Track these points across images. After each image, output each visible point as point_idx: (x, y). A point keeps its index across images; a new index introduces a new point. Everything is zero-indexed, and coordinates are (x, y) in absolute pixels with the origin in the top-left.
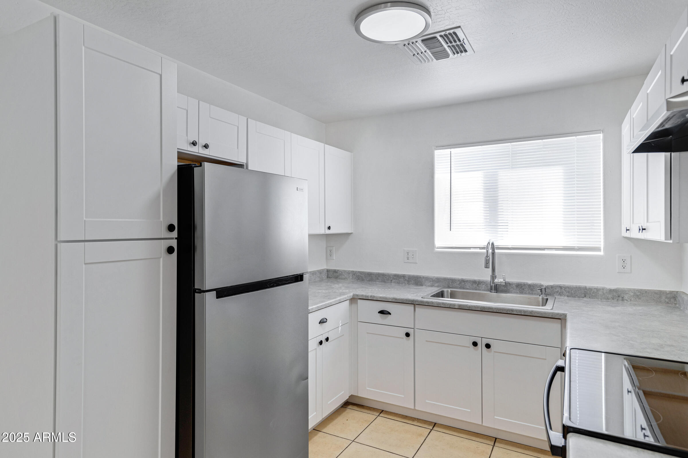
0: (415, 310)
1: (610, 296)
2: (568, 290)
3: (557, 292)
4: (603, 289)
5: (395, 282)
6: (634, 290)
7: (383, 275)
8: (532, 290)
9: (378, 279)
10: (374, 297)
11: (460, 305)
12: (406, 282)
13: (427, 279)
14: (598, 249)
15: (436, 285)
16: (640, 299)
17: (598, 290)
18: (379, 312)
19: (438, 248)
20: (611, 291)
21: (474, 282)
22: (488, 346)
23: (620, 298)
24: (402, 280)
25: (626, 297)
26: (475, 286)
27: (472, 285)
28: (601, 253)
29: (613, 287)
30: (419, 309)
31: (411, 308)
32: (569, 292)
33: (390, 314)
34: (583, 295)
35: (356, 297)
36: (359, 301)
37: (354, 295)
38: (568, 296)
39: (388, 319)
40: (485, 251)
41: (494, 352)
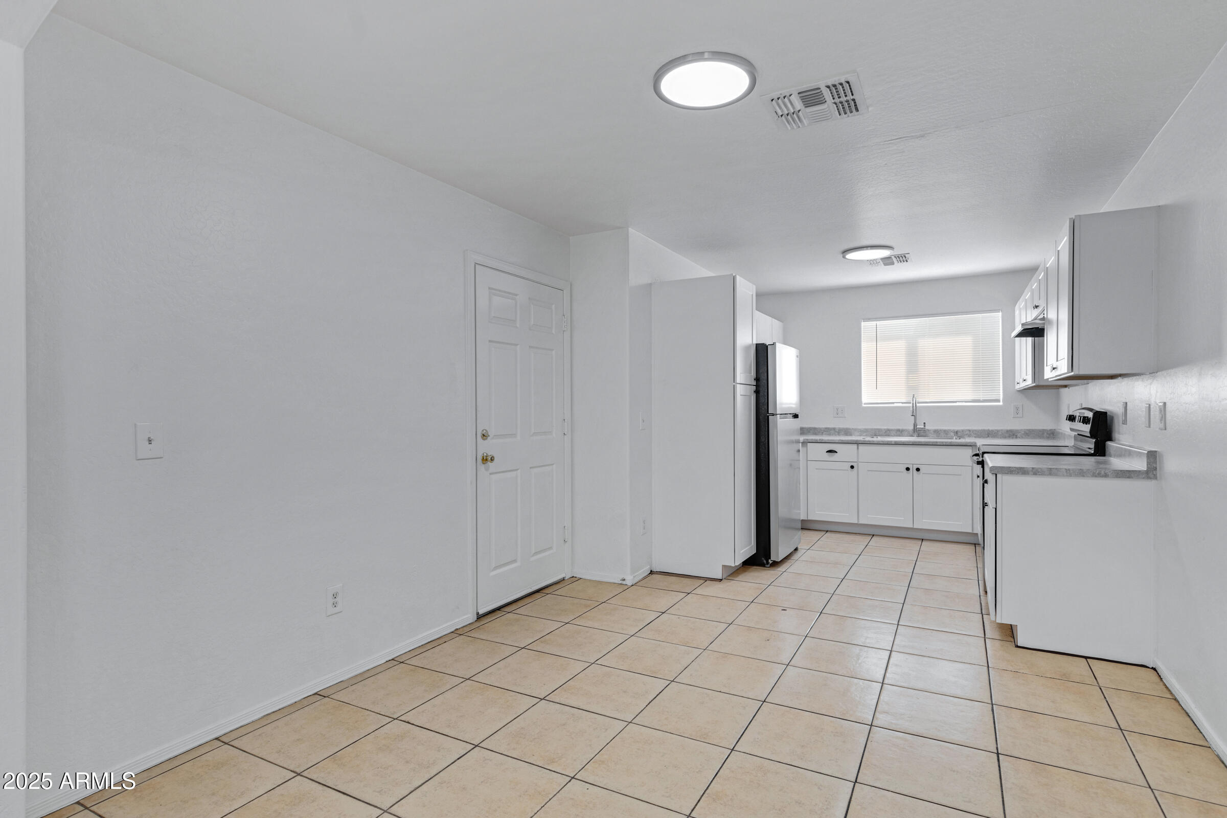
0: (858, 448)
1: (1007, 435)
2: (974, 432)
3: (967, 434)
4: (1002, 430)
5: (825, 434)
6: (1024, 429)
7: (815, 429)
8: (947, 434)
9: (809, 432)
10: (823, 440)
11: (895, 442)
12: (837, 433)
13: (855, 430)
14: (998, 401)
15: (865, 434)
16: (1028, 436)
17: (998, 431)
18: (827, 452)
19: (865, 404)
20: (1008, 431)
21: (898, 430)
22: (918, 470)
23: (1015, 436)
24: (833, 432)
25: (1019, 435)
26: (898, 433)
27: (897, 433)
28: (1001, 403)
29: (1009, 428)
30: (861, 447)
31: (855, 446)
32: (976, 434)
33: (837, 452)
34: (987, 436)
35: (806, 441)
36: (808, 444)
37: (804, 440)
38: (975, 437)
39: (835, 457)
40: (911, 405)
41: (923, 474)
